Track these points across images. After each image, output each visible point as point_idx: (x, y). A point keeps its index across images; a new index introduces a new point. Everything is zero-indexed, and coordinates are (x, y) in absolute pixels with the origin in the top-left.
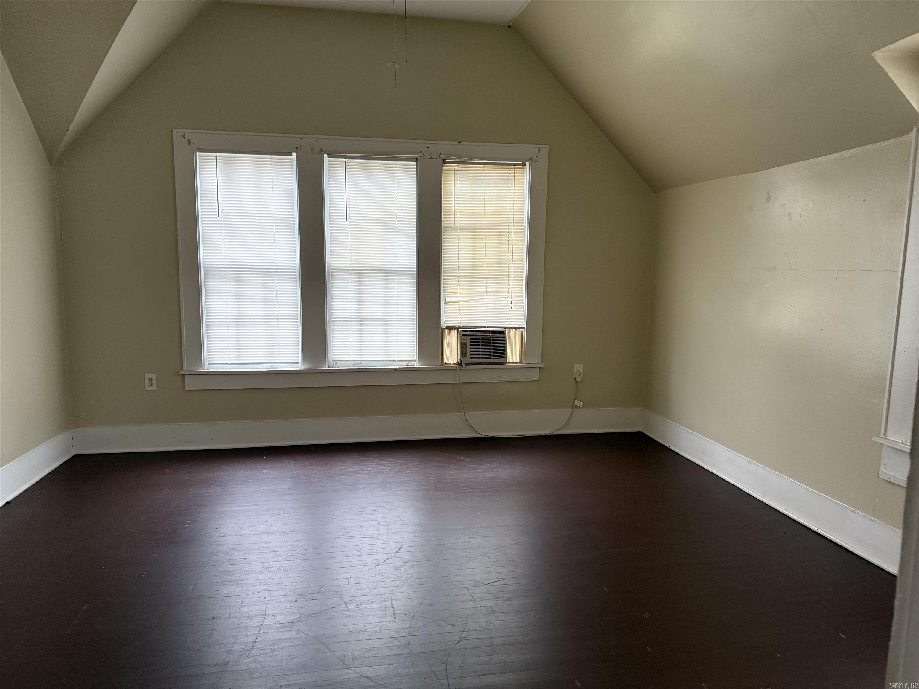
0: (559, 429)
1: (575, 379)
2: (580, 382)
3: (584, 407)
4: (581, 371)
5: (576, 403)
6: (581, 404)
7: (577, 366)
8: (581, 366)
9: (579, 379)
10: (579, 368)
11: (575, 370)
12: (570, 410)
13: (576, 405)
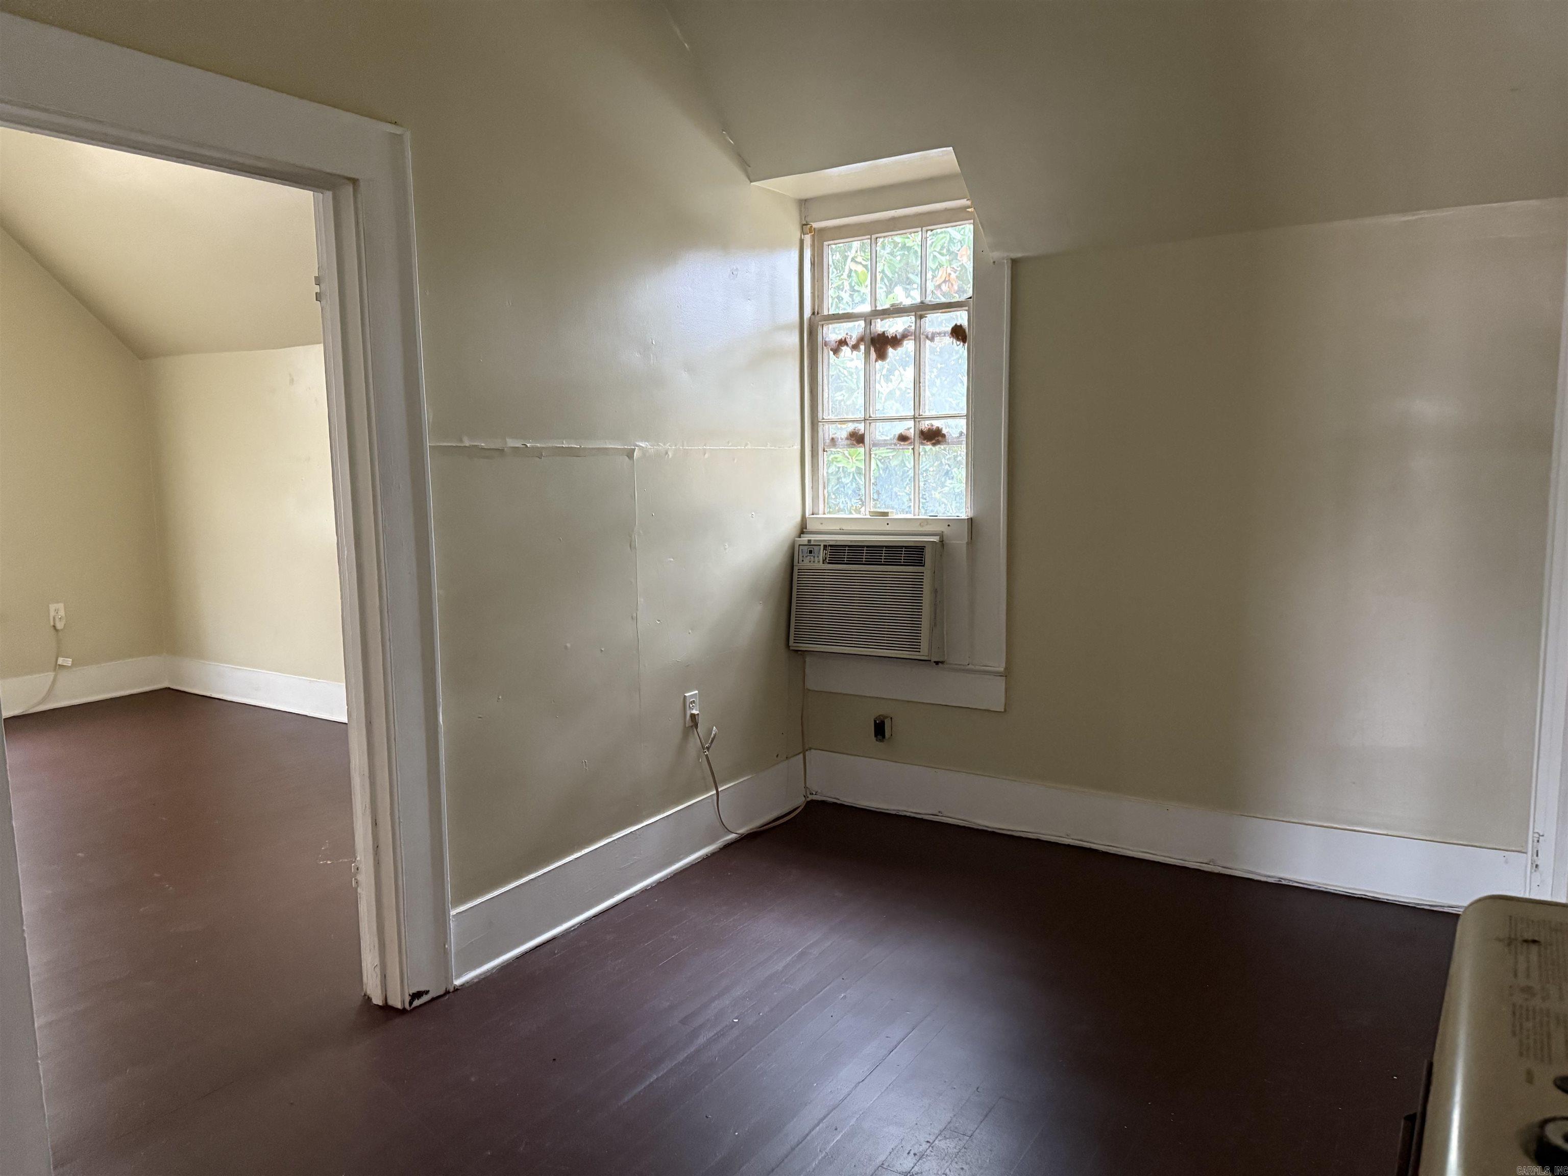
0: (39, 703)
1: (54, 626)
2: (62, 630)
3: (74, 664)
4: (62, 613)
5: (61, 661)
6: (69, 662)
7: (53, 607)
8: (61, 606)
9: (60, 626)
10: (57, 610)
11: (52, 614)
12: (51, 675)
13: (59, 665)
